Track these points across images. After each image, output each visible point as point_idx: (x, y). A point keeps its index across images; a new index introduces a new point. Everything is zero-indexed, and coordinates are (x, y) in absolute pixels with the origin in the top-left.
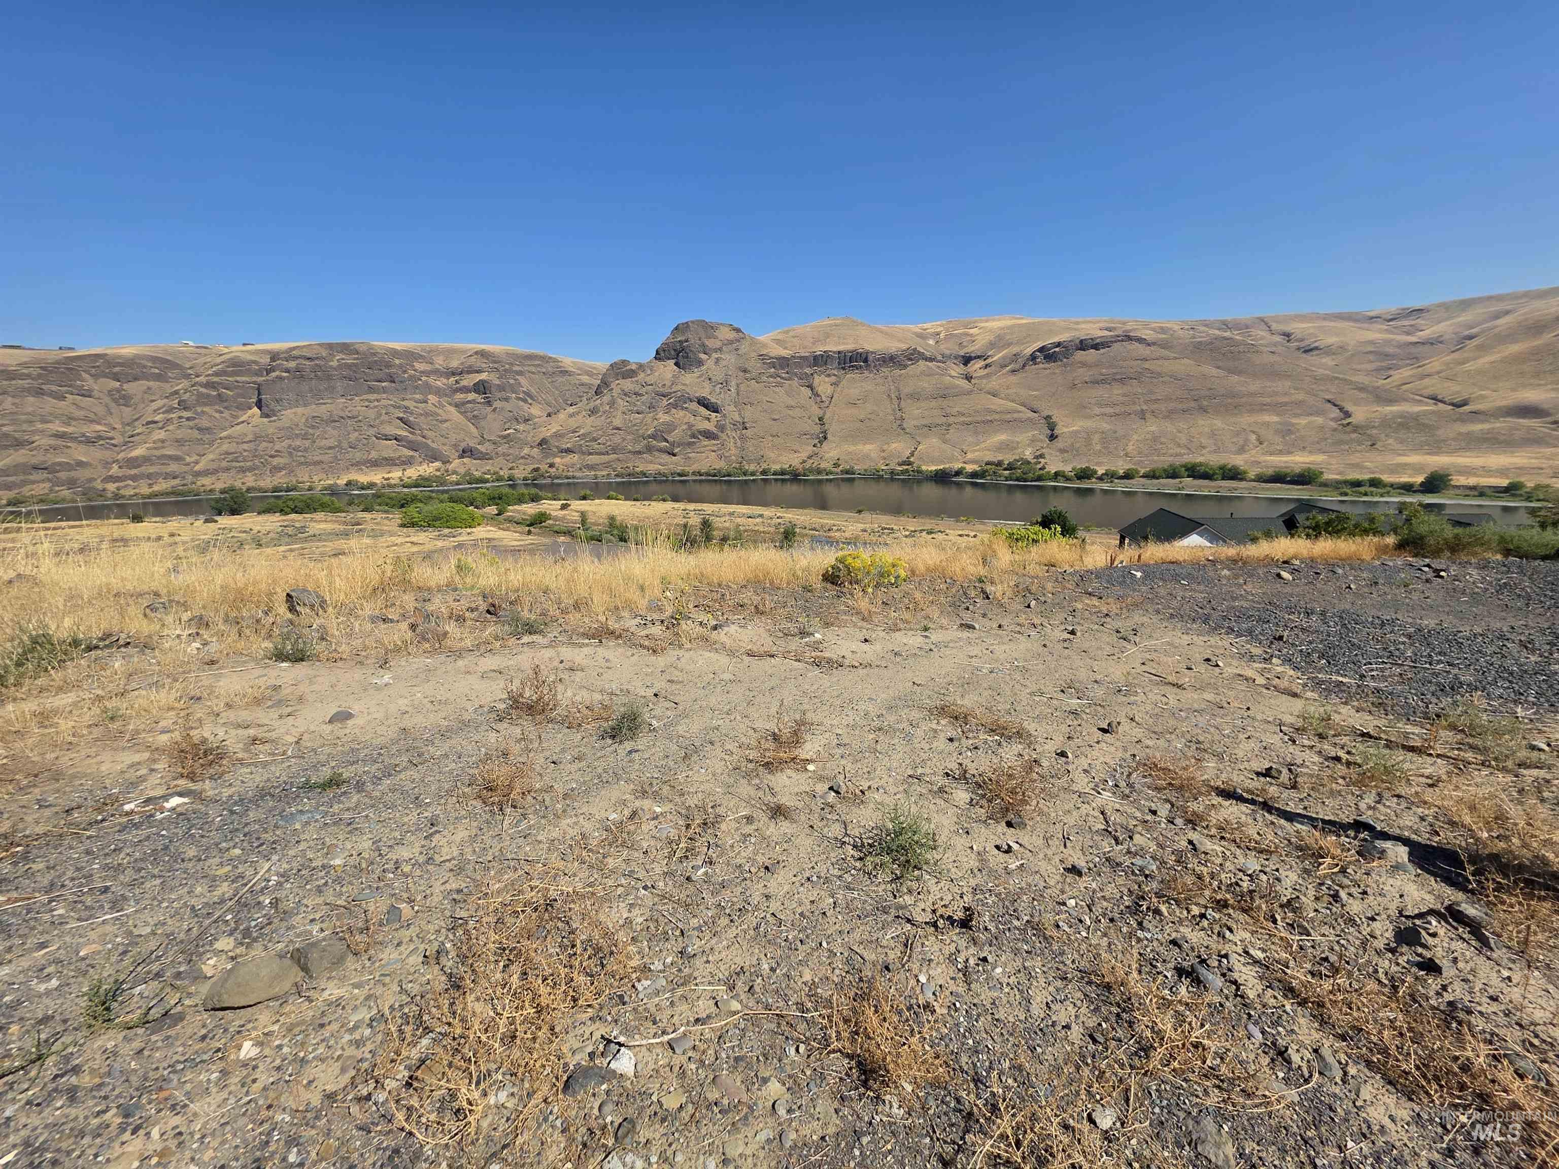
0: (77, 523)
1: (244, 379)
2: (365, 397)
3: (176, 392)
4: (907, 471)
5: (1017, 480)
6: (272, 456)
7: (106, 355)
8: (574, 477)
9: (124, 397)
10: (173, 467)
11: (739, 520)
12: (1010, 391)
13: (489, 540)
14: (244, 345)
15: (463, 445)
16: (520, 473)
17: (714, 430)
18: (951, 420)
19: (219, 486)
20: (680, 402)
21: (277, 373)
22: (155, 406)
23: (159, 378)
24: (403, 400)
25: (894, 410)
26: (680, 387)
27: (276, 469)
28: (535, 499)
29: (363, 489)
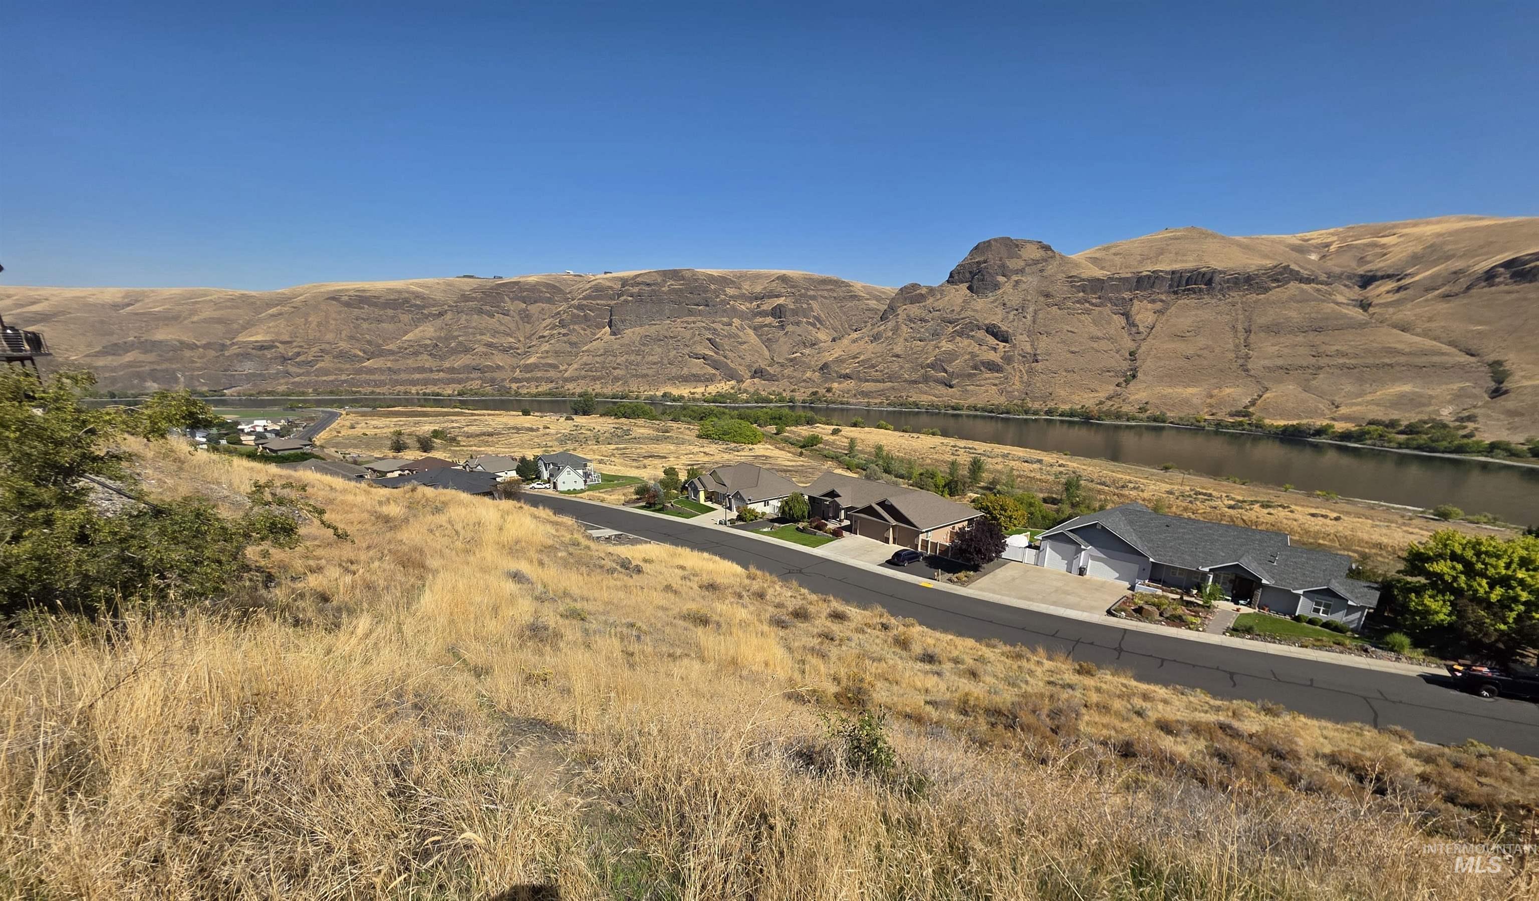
0: (492, 412)
1: (602, 302)
2: (685, 319)
3: (558, 313)
4: (1241, 424)
5: (1419, 448)
6: (614, 369)
7: (519, 282)
8: (848, 403)
9: (527, 316)
10: (552, 374)
11: (1012, 463)
12: (1433, 325)
13: (766, 457)
14: (606, 273)
15: (756, 366)
16: (799, 396)
17: (999, 361)
18: (1323, 361)
19: (578, 390)
20: (966, 329)
21: (625, 297)
22: (544, 324)
23: (550, 301)
24: (714, 322)
25: (1237, 346)
26: (969, 313)
27: (616, 379)
28: (810, 422)
29: (674, 401)
